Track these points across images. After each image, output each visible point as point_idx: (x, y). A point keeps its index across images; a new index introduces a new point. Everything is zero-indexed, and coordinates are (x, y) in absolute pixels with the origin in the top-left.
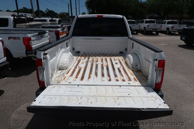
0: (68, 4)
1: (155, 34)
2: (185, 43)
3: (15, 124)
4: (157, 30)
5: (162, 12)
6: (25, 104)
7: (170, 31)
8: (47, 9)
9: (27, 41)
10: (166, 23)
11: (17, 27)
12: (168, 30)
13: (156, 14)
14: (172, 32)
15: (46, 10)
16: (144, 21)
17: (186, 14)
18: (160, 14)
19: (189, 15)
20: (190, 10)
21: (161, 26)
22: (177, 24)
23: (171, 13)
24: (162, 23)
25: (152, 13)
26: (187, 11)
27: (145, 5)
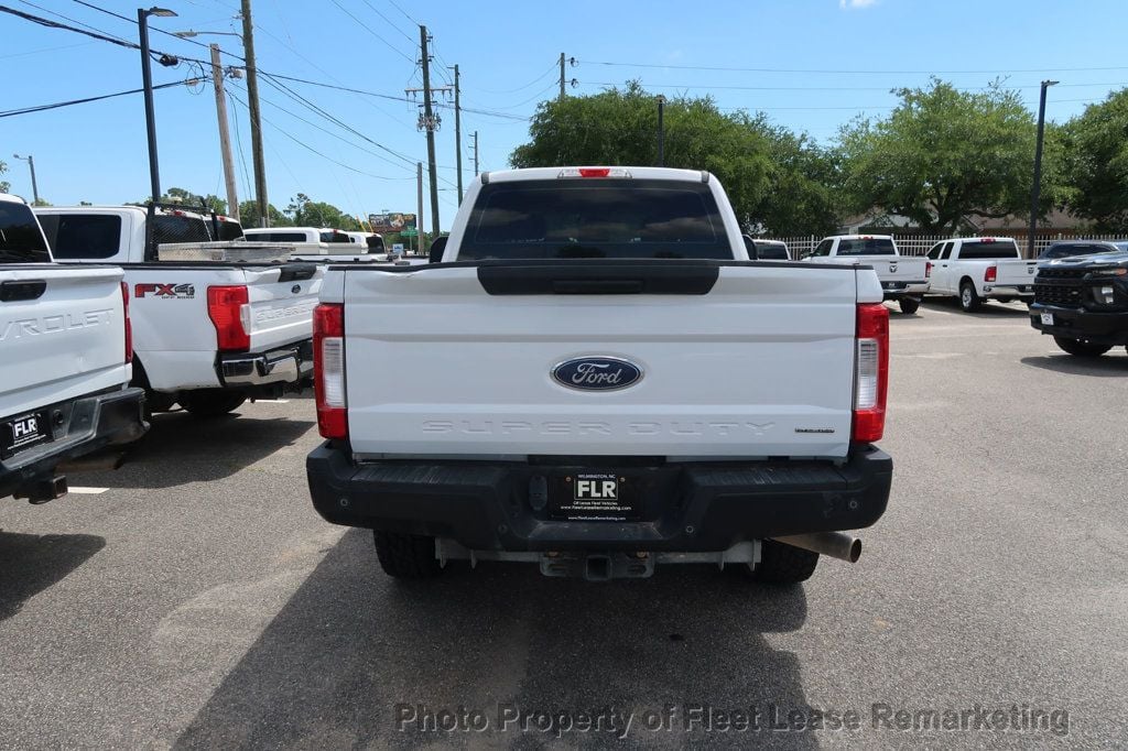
0: (420, 165)
1: (899, 310)
2: (1063, 348)
3: (174, 661)
4: (906, 290)
5: (932, 203)
6: (217, 588)
7: (980, 293)
8: (300, 195)
9: (227, 304)
10: (956, 251)
11: (162, 257)
12: (967, 292)
13: (902, 213)
14: (993, 302)
15: (295, 203)
16: (832, 241)
17: (1065, 211)
18: (921, 215)
19: (1082, 217)
20: (1083, 190)
21: (928, 266)
22: (1016, 256)
23: (984, 207)
24: (933, 255)
25: (877, 210)
26: (1070, 192)
27: (837, 167)
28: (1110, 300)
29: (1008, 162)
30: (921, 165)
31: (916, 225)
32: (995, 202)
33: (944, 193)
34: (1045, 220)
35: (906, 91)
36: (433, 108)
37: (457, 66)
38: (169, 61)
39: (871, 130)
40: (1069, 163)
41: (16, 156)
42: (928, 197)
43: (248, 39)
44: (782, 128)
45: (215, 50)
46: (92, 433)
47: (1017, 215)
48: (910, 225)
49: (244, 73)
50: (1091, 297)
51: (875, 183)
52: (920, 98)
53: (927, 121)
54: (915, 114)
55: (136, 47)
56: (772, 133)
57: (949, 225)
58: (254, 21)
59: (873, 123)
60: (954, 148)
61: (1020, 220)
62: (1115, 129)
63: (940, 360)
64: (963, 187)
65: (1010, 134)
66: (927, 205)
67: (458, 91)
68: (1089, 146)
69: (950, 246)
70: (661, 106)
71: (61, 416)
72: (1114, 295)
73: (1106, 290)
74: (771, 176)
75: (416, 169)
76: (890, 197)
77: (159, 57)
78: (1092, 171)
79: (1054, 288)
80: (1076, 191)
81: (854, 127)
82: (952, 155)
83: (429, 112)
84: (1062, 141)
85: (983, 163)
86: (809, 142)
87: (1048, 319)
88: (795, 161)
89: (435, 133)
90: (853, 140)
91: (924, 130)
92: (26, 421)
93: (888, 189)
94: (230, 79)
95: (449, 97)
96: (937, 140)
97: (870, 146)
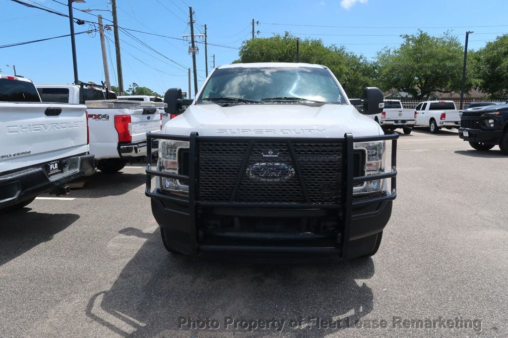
1: (403, 133)
2: (474, 148)
4: (406, 124)
5: (418, 86)
7: (438, 125)
8: (134, 84)
9: (122, 123)
10: (428, 107)
12: (433, 124)
13: (405, 91)
14: (443, 129)
15: (132, 87)
17: (477, 90)
18: (414, 92)
19: (484, 92)
20: (485, 80)
21: (416, 113)
22: (454, 109)
23: (441, 88)
24: (418, 108)
25: (394, 89)
26: (479, 81)
27: (376, 70)
28: (492, 125)
29: (453, 68)
30: (413, 69)
31: (411, 96)
32: (446, 86)
33: (423, 82)
34: (468, 94)
35: (407, 36)
36: (195, 44)
37: (206, 25)
38: (81, 22)
39: (391, 53)
40: (479, 68)
41: (8, 66)
42: (416, 84)
43: (114, 13)
44: (352, 53)
45: (100, 18)
46: (78, 170)
47: (456, 92)
48: (409, 96)
49: (112, 28)
50: (484, 125)
51: (393, 77)
52: (413, 39)
53: (416, 50)
54: (411, 46)
55: (67, 16)
56: (347, 55)
57: (425, 96)
58: (117, 5)
59: (392, 50)
60: (428, 61)
61: (457, 94)
62: (499, 53)
63: (420, 152)
64: (432, 79)
65: (453, 55)
66: (416, 87)
67: (206, 36)
68: (488, 61)
69: (425, 104)
70: (298, 43)
71: (66, 163)
72: (494, 123)
73: (491, 121)
74: (347, 74)
75: (188, 71)
76: (399, 84)
77: (76, 21)
78: (489, 72)
79: (469, 121)
80: (481, 80)
81: (384, 52)
82: (427, 65)
83: (193, 46)
84: (476, 58)
85: (440, 69)
86: (363, 59)
87: (466, 134)
88: (357, 67)
89: (196, 55)
90: (383, 58)
91: (415, 54)
92: (54, 164)
93: (399, 80)
94: (106, 31)
95: (202, 39)
96: (420, 58)
97: (391, 61)
